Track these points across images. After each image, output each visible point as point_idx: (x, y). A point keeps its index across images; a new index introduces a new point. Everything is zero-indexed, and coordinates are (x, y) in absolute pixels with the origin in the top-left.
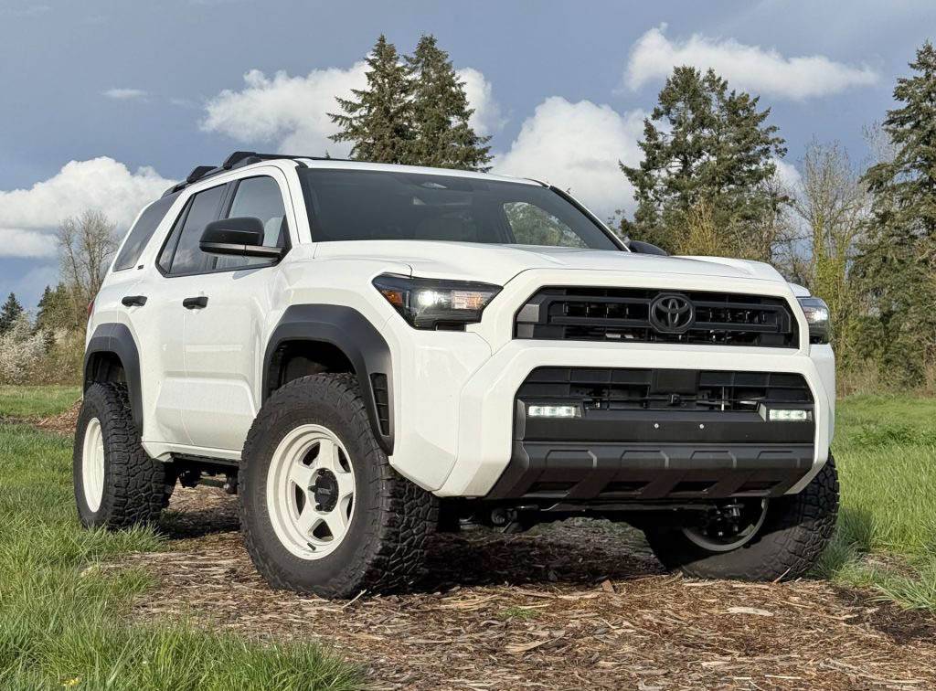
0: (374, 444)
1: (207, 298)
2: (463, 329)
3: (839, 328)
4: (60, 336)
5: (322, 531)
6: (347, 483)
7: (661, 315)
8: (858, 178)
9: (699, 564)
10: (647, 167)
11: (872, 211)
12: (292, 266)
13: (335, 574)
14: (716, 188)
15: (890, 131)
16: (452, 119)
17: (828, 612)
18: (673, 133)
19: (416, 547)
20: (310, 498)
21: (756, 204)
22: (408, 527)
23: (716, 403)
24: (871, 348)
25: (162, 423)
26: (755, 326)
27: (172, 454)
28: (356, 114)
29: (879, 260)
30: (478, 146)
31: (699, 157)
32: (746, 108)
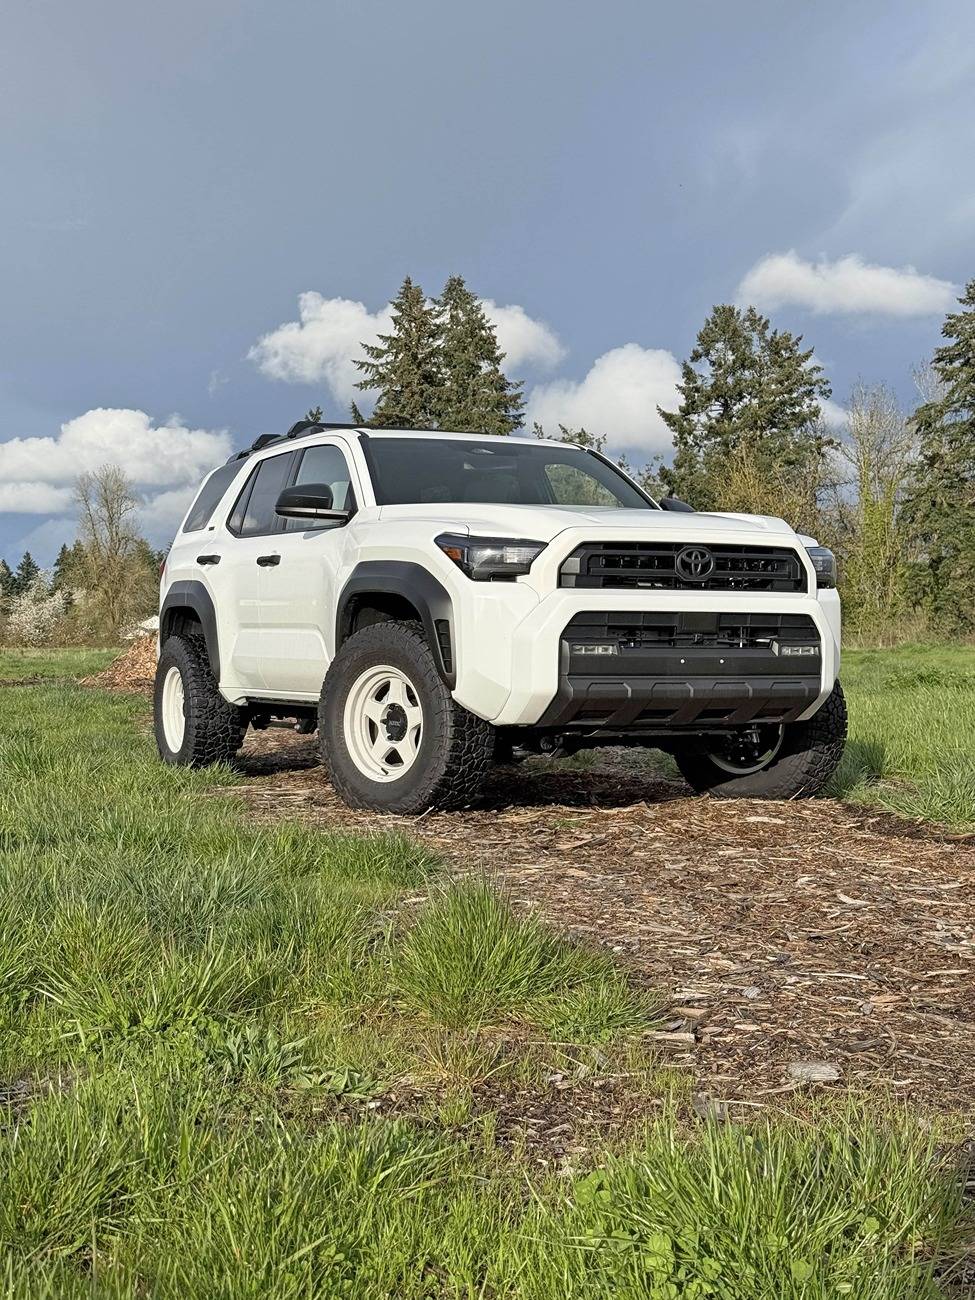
0: (439, 681)
1: (279, 557)
2: (514, 580)
3: (888, 576)
4: (79, 596)
5: (393, 758)
6: (415, 716)
7: (685, 565)
8: (906, 420)
9: (724, 786)
10: (686, 411)
11: (921, 453)
12: (360, 527)
13: (406, 794)
14: (758, 433)
15: (939, 370)
16: (482, 364)
17: (835, 822)
18: (712, 375)
19: (477, 769)
20: (382, 729)
21: (799, 448)
22: (469, 751)
23: (735, 641)
24: (920, 595)
25: (238, 671)
26: (769, 573)
27: (248, 698)
28: (382, 360)
29: (928, 504)
30: (510, 392)
31: (740, 400)
32: (789, 349)
